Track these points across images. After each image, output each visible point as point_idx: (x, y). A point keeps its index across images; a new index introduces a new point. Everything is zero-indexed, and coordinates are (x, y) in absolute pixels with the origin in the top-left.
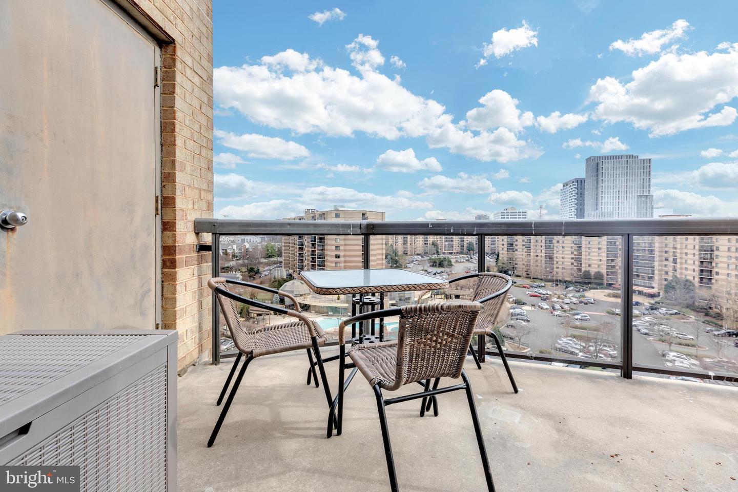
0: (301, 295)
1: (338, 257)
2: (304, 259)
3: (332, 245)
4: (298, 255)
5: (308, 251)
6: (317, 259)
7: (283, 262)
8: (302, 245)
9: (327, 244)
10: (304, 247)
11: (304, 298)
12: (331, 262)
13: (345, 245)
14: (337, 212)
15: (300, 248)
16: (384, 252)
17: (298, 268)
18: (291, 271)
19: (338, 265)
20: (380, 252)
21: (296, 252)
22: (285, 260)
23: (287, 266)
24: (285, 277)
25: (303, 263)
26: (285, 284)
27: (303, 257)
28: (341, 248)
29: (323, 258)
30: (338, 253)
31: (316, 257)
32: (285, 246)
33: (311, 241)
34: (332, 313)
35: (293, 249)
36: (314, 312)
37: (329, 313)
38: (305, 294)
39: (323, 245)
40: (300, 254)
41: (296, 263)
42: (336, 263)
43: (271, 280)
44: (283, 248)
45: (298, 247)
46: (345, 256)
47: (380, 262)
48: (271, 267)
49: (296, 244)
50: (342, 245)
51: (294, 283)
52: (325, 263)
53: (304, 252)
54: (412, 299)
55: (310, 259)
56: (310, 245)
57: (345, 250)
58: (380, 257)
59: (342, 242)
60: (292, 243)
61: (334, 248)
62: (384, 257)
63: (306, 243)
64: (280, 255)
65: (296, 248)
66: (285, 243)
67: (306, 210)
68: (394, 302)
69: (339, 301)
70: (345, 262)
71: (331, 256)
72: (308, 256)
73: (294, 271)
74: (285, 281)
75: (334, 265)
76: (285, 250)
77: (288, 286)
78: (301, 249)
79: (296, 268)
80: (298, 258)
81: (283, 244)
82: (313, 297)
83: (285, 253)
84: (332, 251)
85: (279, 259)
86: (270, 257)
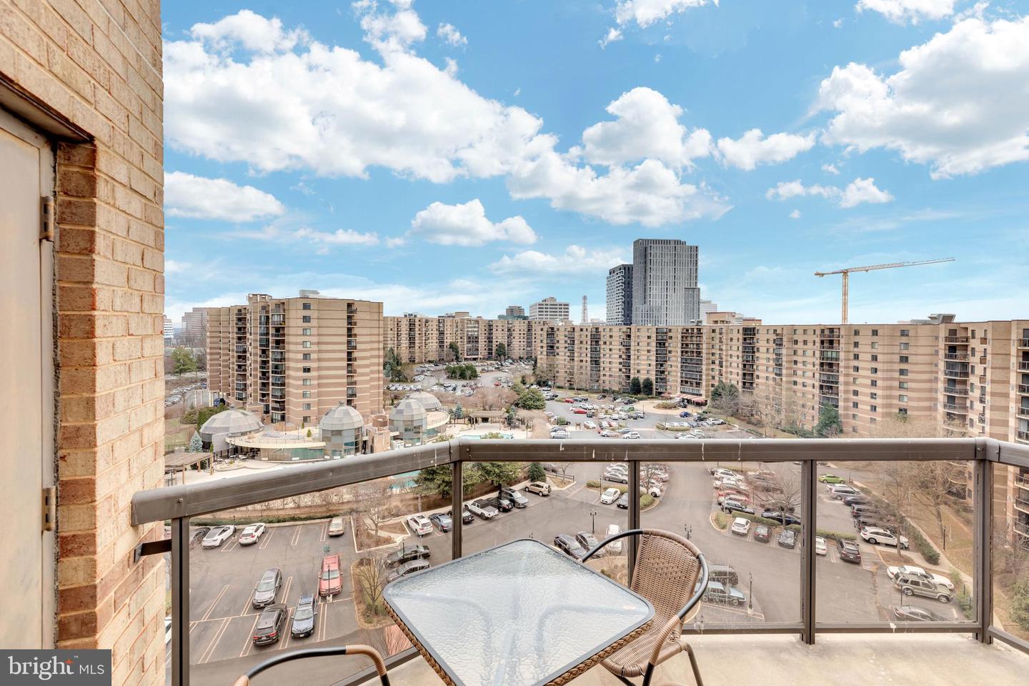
0: (243, 434)
1: (307, 370)
2: (248, 374)
3: (298, 352)
4: (236, 367)
5: (256, 362)
6: (271, 375)
7: (208, 380)
8: (245, 351)
9: (289, 351)
10: (248, 355)
11: (249, 438)
12: (297, 378)
13: (319, 351)
14: (306, 301)
15: (239, 357)
16: (381, 360)
17: (237, 389)
18: (223, 395)
19: (308, 383)
20: (376, 360)
21: (233, 363)
22: (211, 377)
23: (215, 386)
24: (211, 405)
25: (245, 380)
26: (213, 417)
27: (245, 370)
28: (314, 356)
29: (283, 372)
30: (307, 364)
31: (270, 370)
32: (211, 354)
33: (261, 345)
34: (298, 458)
35: (227, 358)
36: (267, 459)
37: (293, 459)
38: (250, 432)
39: (282, 353)
40: (240, 366)
41: (233, 381)
42: (305, 380)
43: (184, 412)
44: (208, 357)
45: (235, 354)
46: (319, 369)
47: (376, 375)
48: (185, 389)
49: (233, 350)
50: (314, 352)
51: (229, 415)
52: (286, 381)
53: (248, 363)
54: (424, 429)
55: (259, 375)
56: (259, 352)
57: (319, 360)
58: (376, 368)
59: (315, 348)
60: (224, 349)
61: (300, 356)
62: (381, 368)
63: (250, 349)
64: (202, 368)
65: (233, 356)
66: (211, 348)
67: (251, 296)
68: (397, 433)
69: (310, 439)
70: (320, 377)
71: (297, 369)
72: (256, 369)
73: (229, 394)
74: (212, 412)
75: (301, 383)
76: (211, 360)
77: (218, 420)
78: (242, 357)
79: (233, 389)
80: (236, 373)
81: (208, 350)
82: (265, 435)
83: (211, 365)
84: (297, 361)
85: (200, 375)
86: (181, 371)
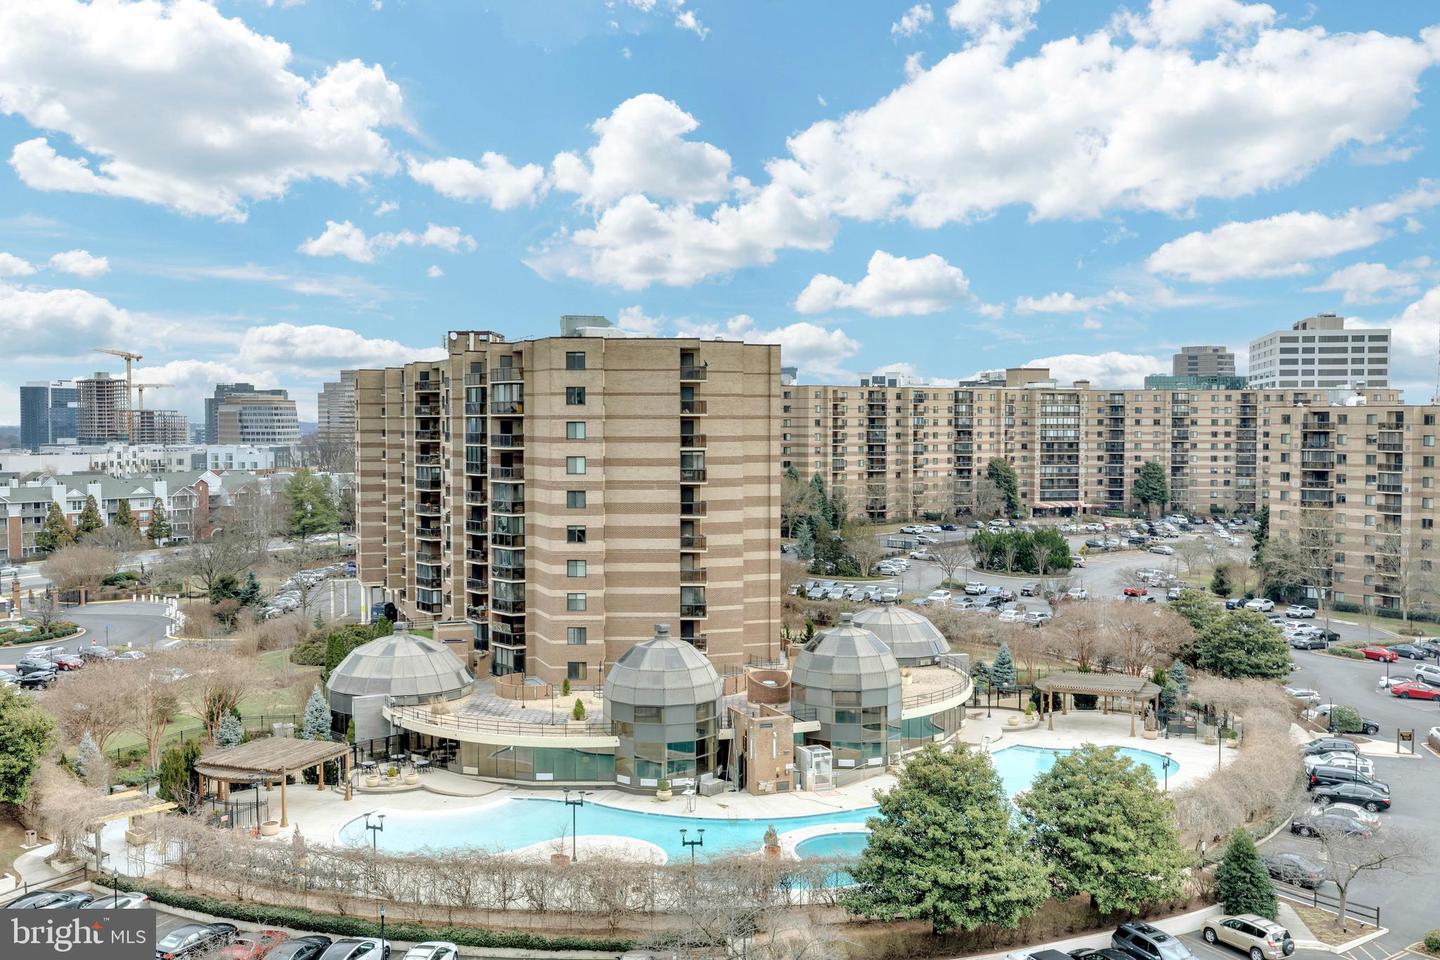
0: (422, 700)
1: (577, 535)
2: (443, 544)
3: (554, 486)
4: (417, 524)
5: (458, 510)
6: (491, 546)
7: (359, 555)
8: (436, 483)
9: (533, 483)
10: (443, 491)
11: (435, 712)
12: (552, 558)
13: (610, 485)
14: (574, 346)
15: (424, 497)
16: (776, 512)
17: (420, 581)
18: (391, 594)
19: (580, 572)
20: (759, 512)
21: (411, 514)
22: (365, 547)
23: (375, 574)
24: (365, 620)
25: (437, 557)
26: (357, 651)
27: (437, 532)
28: (594, 497)
29: (519, 539)
30: (577, 520)
31: (489, 534)
32: (365, 488)
33: (470, 467)
34: (550, 776)
35: (397, 499)
36: (475, 770)
37: (539, 776)
38: (438, 695)
39: (516, 487)
40: (425, 521)
41: (411, 560)
42: (571, 562)
43: (304, 633)
44: (358, 496)
45: (416, 490)
46: (608, 532)
47: (762, 555)
48: (310, 577)
49: (411, 480)
50: (595, 486)
51: (390, 650)
52: (528, 564)
53: (444, 512)
54: (892, 717)
55: (467, 545)
56: (466, 485)
57: (609, 508)
58: (759, 534)
59: (597, 474)
60: (394, 475)
61: (560, 498)
62: (776, 533)
63: (449, 478)
64: (348, 525)
65: (411, 495)
66: (364, 474)
67: (454, 336)
68: (813, 726)
69: (581, 724)
70: (611, 557)
71: (551, 533)
72: (458, 531)
73: (403, 594)
74: (362, 636)
75: (562, 569)
76: (365, 504)
77: (366, 661)
78: (431, 499)
79: (411, 581)
80: (417, 539)
81: (358, 480)
82: (473, 707)
83: (365, 517)
84: (552, 510)
85: (347, 541)
86: (306, 531)
